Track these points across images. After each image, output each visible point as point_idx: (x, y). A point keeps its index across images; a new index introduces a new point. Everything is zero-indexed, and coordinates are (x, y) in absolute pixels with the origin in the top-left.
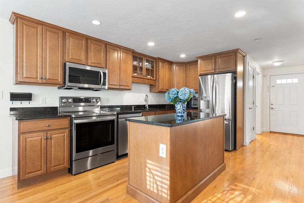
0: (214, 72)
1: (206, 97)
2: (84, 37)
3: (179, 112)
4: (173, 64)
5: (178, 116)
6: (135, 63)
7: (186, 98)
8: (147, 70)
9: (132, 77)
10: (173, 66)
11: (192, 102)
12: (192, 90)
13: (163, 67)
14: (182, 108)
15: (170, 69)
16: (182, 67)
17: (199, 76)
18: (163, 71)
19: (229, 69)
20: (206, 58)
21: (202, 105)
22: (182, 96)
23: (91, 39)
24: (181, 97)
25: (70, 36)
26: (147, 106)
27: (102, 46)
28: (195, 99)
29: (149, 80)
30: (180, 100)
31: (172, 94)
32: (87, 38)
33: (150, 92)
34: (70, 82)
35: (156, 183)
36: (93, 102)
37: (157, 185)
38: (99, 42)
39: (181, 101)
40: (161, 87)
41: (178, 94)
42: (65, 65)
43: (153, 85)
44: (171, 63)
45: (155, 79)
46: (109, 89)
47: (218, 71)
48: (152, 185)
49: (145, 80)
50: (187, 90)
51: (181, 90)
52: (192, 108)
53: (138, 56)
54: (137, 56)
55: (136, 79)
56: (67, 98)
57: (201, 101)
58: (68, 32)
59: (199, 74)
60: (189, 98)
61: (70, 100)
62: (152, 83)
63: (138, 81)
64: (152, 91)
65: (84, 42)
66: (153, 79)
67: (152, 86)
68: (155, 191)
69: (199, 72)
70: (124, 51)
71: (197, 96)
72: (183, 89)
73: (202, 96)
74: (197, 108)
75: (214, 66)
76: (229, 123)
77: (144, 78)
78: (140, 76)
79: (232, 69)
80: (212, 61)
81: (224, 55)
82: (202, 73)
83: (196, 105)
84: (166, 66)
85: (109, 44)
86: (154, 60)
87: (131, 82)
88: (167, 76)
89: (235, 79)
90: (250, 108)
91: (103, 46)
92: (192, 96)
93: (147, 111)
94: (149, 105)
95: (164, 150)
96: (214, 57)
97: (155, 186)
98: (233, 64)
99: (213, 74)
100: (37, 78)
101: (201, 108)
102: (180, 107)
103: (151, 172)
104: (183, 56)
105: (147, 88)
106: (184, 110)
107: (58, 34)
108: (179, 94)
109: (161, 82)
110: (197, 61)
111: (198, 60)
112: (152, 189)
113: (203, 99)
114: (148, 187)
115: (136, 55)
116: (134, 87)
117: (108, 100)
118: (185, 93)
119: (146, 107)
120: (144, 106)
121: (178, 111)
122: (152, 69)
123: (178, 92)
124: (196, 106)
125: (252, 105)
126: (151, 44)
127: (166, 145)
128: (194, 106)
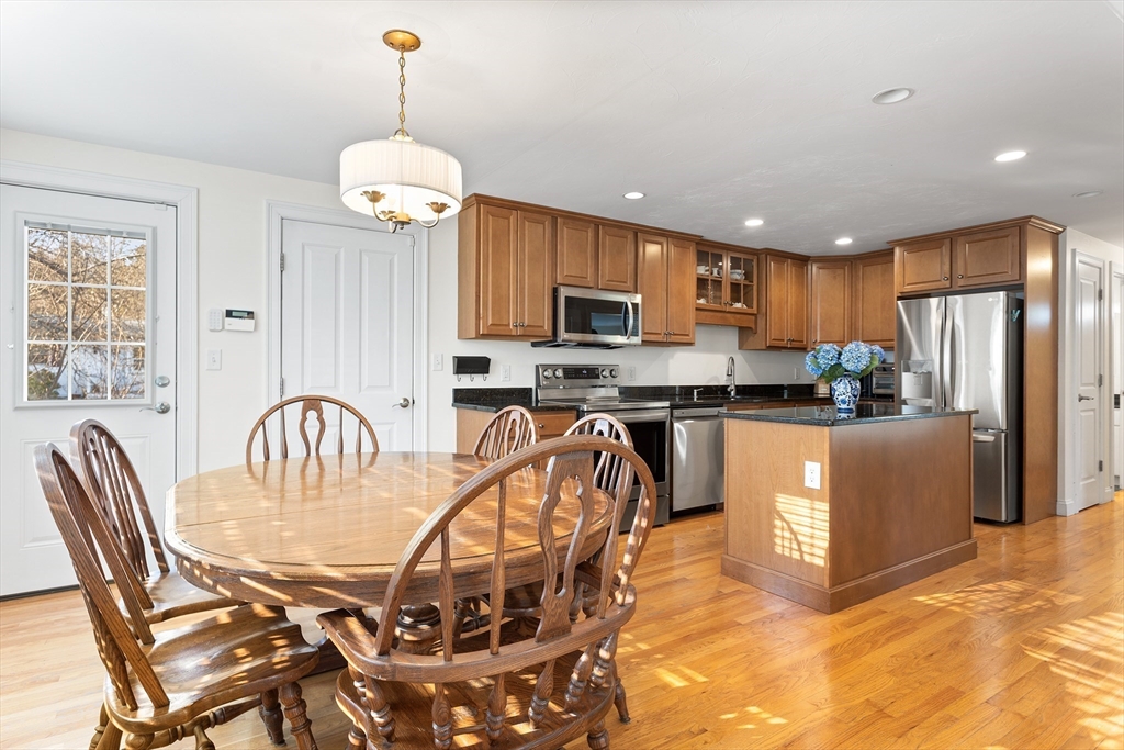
0: (948, 285)
1: (921, 364)
2: (591, 222)
3: (843, 402)
4: (809, 263)
5: (840, 410)
6: (702, 270)
7: (862, 366)
8: (735, 286)
9: (697, 309)
10: (810, 267)
11: (874, 379)
12: (877, 348)
13: (779, 274)
14: (849, 390)
15: (802, 280)
16: (840, 271)
17: (899, 298)
18: (780, 289)
19: (999, 278)
20: (920, 244)
21: (908, 385)
22: (851, 363)
23: (604, 225)
24: (850, 366)
25: (564, 224)
26: (733, 387)
27: (626, 238)
28: (884, 369)
29: (738, 316)
30: (846, 371)
31: (824, 357)
32: (597, 223)
33: (740, 349)
34: (568, 330)
35: (796, 539)
36: (604, 377)
37: (799, 544)
38: (622, 227)
39: (847, 374)
40: (773, 334)
41: (839, 358)
42: (555, 291)
43: (750, 328)
44: (802, 261)
45: (754, 310)
46: (645, 343)
47: (961, 282)
48: (787, 544)
49: (728, 315)
50: (864, 349)
51: (847, 349)
52: (873, 395)
53: (710, 251)
54: (707, 250)
55: (706, 313)
56: (554, 367)
57: (904, 375)
58: (561, 216)
59: (896, 295)
60: (868, 367)
61: (560, 373)
62: (747, 322)
63: (712, 319)
64: (745, 347)
65: (590, 234)
66: (750, 311)
67: (745, 333)
68: (794, 556)
69: (897, 289)
70: (675, 242)
71: (891, 358)
72: (852, 346)
73: (909, 359)
74: (892, 396)
75: (947, 267)
76: (998, 438)
77: (724, 312)
78: (713, 306)
79: (1011, 276)
80: (941, 252)
81: (981, 236)
82: (908, 288)
83: (887, 386)
84: (789, 269)
85: (641, 231)
86: (753, 259)
87: (693, 322)
88: (792, 299)
89: (1017, 309)
90: (1081, 399)
91: (630, 236)
92: (876, 363)
93: (733, 402)
94: (736, 386)
95: (814, 474)
96: (948, 242)
97: (795, 546)
98: (1012, 264)
99: (945, 293)
100: (509, 325)
101: (904, 396)
102: (845, 388)
103: (783, 519)
104: (844, 242)
105: (732, 338)
106: (855, 396)
107: (543, 224)
108: (842, 357)
109: (773, 317)
110: (891, 252)
111: (893, 249)
112: (787, 553)
113: (913, 369)
114: (778, 550)
115: (705, 249)
116: (701, 336)
117: (632, 373)
118: (858, 355)
119: (729, 393)
120: (723, 389)
121: (840, 398)
122: (747, 283)
123: (840, 354)
124: (889, 391)
125: (1095, 388)
126: (754, 223)
127: (819, 465)
128: (881, 391)
